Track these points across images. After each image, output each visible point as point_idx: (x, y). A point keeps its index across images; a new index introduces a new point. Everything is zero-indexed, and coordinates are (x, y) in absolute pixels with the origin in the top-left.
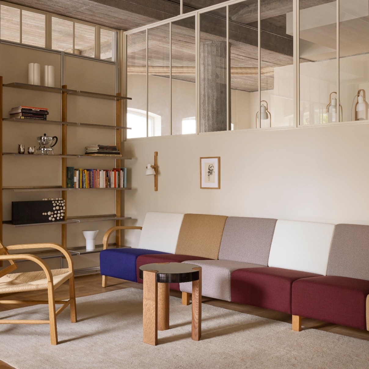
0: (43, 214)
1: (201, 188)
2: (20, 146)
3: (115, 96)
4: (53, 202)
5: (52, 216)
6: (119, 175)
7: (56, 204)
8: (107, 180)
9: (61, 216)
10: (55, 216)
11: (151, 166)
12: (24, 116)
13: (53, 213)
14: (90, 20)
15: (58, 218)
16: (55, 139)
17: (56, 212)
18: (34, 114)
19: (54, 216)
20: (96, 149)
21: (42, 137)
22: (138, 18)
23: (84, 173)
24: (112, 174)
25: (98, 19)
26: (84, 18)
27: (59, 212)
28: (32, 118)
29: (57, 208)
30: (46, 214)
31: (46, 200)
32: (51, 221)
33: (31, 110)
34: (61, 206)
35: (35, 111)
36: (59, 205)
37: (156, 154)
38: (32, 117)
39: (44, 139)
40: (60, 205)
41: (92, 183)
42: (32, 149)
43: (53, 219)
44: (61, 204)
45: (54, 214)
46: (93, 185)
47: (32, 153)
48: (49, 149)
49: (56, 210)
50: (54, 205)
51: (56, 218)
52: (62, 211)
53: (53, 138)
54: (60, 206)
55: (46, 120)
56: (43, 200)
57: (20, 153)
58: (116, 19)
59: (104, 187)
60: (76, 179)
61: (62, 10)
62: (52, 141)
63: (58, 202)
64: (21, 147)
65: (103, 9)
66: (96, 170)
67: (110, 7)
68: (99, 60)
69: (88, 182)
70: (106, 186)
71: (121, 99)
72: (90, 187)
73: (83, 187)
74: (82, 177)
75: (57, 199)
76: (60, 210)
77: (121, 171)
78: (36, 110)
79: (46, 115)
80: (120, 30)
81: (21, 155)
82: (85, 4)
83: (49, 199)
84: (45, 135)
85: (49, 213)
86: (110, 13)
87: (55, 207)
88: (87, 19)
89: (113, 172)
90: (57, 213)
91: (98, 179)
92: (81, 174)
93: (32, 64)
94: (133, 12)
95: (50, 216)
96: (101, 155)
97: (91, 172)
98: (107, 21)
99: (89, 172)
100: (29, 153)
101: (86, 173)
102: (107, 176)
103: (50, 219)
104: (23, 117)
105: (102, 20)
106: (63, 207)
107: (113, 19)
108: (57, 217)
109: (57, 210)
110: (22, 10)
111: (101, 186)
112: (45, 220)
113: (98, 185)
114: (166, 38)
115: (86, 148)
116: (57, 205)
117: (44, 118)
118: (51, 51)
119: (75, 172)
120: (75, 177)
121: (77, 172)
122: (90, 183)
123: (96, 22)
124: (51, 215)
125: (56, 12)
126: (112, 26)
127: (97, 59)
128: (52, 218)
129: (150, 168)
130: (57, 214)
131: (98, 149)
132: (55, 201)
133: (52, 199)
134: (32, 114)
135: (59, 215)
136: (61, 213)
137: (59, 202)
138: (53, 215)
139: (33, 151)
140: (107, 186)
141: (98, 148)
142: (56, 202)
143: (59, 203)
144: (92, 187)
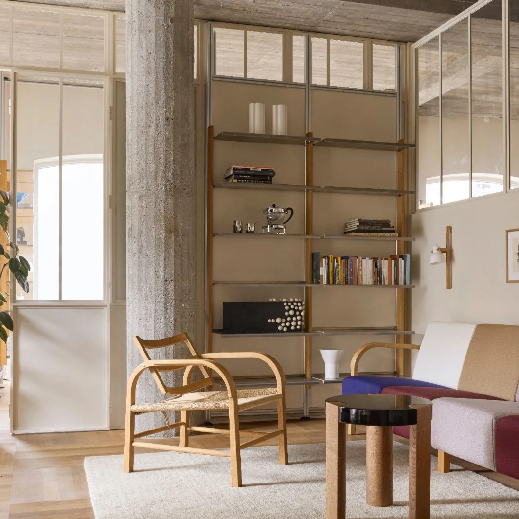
0: (269, 321)
1: (508, 281)
2: (235, 222)
3: (396, 144)
4: (285, 304)
5: (283, 325)
6: (396, 265)
7: (290, 306)
8: (376, 273)
9: (297, 325)
10: (288, 324)
11: (438, 250)
12: (238, 179)
13: (284, 320)
14: (352, 32)
15: (292, 328)
16: (289, 211)
17: (289, 319)
18: (252, 175)
19: (286, 325)
20: (355, 225)
21: (268, 209)
22: (420, 17)
23: (337, 262)
24: (385, 265)
25: (362, 29)
26: (341, 31)
27: (294, 319)
28: (250, 182)
29: (291, 313)
30: (273, 321)
31: (274, 300)
32: (282, 331)
33: (248, 169)
34: (298, 310)
35: (253, 171)
36: (294, 309)
37: (449, 229)
38: (250, 180)
39: (271, 211)
40: (296, 308)
41: (349, 277)
42: (252, 226)
43: (285, 329)
44: (298, 307)
45: (286, 321)
46: (352, 280)
47: (252, 232)
48: (280, 226)
49: (289, 316)
50: (287, 308)
51: (289, 328)
52: (298, 318)
53: (286, 210)
54: (295, 311)
55: (271, 183)
56: (271, 300)
57: (235, 232)
58: (387, 24)
59: (370, 283)
60: (323, 271)
61: (302, 22)
62: (284, 214)
63: (293, 304)
64: (237, 225)
65: (359, 11)
66: (357, 258)
67: (366, 4)
68: (371, 92)
69: (343, 275)
70: (374, 282)
71: (403, 148)
72: (347, 283)
73: (334, 283)
74: (333, 267)
75: (292, 300)
76: (295, 315)
77: (400, 259)
78: (255, 170)
79: (271, 176)
80: (406, 42)
81: (237, 236)
82: (327, 7)
83: (280, 299)
84: (274, 206)
85: (278, 320)
86: (372, 16)
87: (288, 311)
88: (347, 32)
89: (386, 261)
90: (292, 320)
91: (361, 272)
92: (331, 264)
93: (253, 104)
94: (407, 8)
95: (280, 324)
96: (363, 234)
97: (349, 261)
98: (378, 31)
99: (344, 260)
100: (247, 232)
101: (339, 261)
102: (376, 267)
103: (280, 328)
104: (236, 181)
105: (369, 29)
106: (300, 311)
107: (385, 26)
108: (291, 325)
109: (292, 316)
110: (248, 31)
111: (365, 282)
112: (273, 329)
113: (361, 281)
114: (488, 46)
115: (346, 226)
116: (290, 309)
117: (268, 181)
118: (293, 84)
119: (321, 260)
120: (321, 268)
121: (325, 261)
122: (346, 277)
123: (362, 34)
124: (282, 322)
125: (297, 27)
126: (389, 37)
127: (368, 90)
128: (283, 327)
129: (437, 252)
130: (291, 322)
131: (357, 226)
132: (287, 302)
133: (284, 300)
134: (249, 175)
135: (293, 323)
136: (297, 321)
137: (295, 304)
138: (285, 323)
139: (253, 229)
140: (376, 282)
141: (358, 224)
142: (289, 304)
143: (295, 306)
144: (349, 282)
